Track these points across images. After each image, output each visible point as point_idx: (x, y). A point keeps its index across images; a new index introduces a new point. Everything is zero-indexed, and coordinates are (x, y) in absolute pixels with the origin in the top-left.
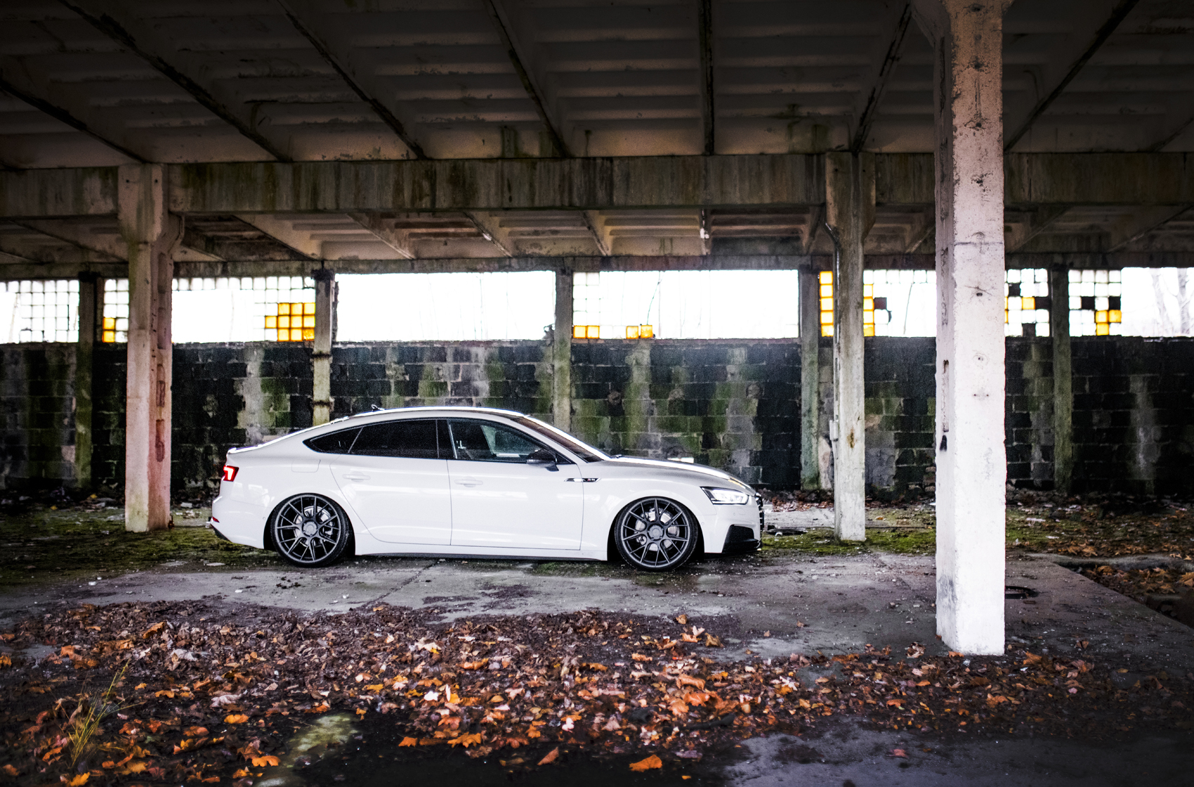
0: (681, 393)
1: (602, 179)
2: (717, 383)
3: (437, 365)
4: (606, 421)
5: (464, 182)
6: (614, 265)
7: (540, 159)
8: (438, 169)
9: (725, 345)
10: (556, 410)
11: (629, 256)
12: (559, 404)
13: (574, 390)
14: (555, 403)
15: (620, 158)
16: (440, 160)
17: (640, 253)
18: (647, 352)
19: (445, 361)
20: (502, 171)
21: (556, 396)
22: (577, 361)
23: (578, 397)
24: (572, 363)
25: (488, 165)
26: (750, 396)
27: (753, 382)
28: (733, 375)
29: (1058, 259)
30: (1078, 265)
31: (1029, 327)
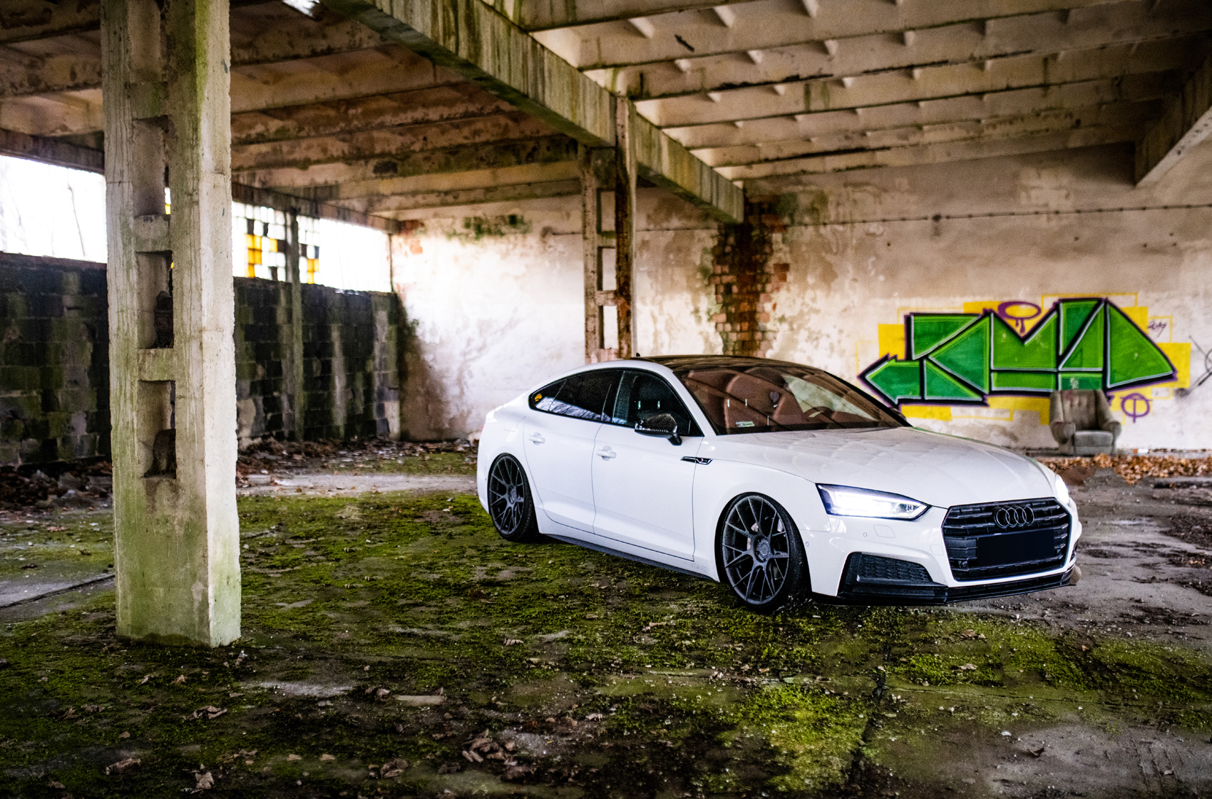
0: (17, 333)
1: (540, 70)
2: (53, 319)
5: (474, 29)
7: (514, 25)
9: (60, 267)
15: (548, 49)
20: (494, 27)
25: (488, 13)
26: (85, 338)
27: (85, 319)
28: (69, 309)
29: (293, 203)
30: (303, 211)
31: (274, 270)
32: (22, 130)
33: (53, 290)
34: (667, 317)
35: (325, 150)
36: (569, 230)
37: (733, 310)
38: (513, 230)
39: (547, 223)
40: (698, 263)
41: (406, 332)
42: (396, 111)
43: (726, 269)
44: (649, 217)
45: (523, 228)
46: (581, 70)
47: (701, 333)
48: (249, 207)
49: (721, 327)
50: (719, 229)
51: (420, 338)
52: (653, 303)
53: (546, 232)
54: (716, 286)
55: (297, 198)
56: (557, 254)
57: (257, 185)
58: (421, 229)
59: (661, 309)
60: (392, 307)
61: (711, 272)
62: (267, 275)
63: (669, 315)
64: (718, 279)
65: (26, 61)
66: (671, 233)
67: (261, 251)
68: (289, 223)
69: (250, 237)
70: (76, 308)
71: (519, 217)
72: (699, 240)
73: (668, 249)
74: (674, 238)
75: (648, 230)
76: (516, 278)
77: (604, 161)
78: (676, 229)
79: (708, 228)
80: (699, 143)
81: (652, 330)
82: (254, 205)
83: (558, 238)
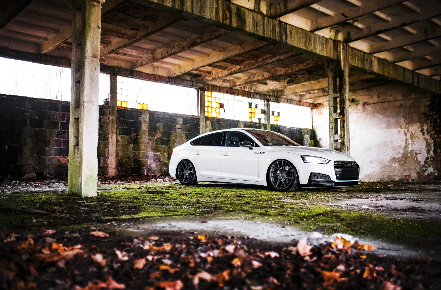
0: (160, 135)
1: (284, 31)
2: (173, 132)
3: (53, 112)
4: (131, 146)
5: (241, 17)
6: (135, 75)
7: (266, 16)
8: (232, 7)
9: (176, 116)
10: (110, 140)
11: (141, 72)
12: (111, 137)
13: (118, 131)
14: (110, 136)
15: (289, 24)
16: (233, 4)
17: (145, 72)
18: (148, 116)
19: (57, 111)
20: (254, 17)
21: (110, 133)
22: (120, 117)
23: (120, 134)
24: (117, 118)
25: (250, 12)
26: (184, 138)
27: (185, 132)
28: (178, 129)
29: (268, 97)
30: (272, 100)
31: (260, 119)
32: (164, 76)
33: (173, 123)
34: (411, 133)
35: (263, 76)
36: (373, 102)
37: (438, 129)
38: (353, 104)
39: (365, 100)
40: (423, 111)
41: (317, 143)
42: (271, 58)
43: (434, 113)
44: (403, 95)
45: (356, 103)
46: (312, 31)
47: (424, 139)
48: (250, 99)
49: (433, 136)
50: (431, 97)
51: (322, 144)
52: (405, 128)
53: (365, 104)
54: (430, 120)
55: (269, 96)
56: (368, 111)
57: (252, 91)
58: (322, 106)
59: (408, 130)
60: (311, 133)
61: (428, 114)
62: (257, 121)
63: (411, 132)
64: (431, 117)
65: (150, 52)
66: (412, 100)
67: (254, 113)
68: (266, 104)
69: (250, 109)
70: (180, 128)
71: (355, 99)
72: (423, 102)
73: (410, 107)
74: (413, 102)
75: (402, 100)
76: (354, 121)
77: (334, 66)
78: (413, 99)
79: (426, 97)
80: (397, 60)
81: (405, 138)
82: (252, 98)
83: (369, 105)
